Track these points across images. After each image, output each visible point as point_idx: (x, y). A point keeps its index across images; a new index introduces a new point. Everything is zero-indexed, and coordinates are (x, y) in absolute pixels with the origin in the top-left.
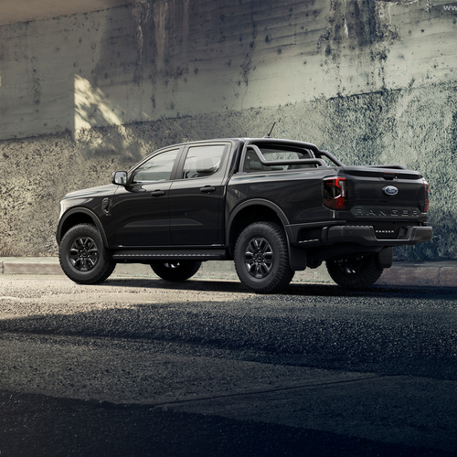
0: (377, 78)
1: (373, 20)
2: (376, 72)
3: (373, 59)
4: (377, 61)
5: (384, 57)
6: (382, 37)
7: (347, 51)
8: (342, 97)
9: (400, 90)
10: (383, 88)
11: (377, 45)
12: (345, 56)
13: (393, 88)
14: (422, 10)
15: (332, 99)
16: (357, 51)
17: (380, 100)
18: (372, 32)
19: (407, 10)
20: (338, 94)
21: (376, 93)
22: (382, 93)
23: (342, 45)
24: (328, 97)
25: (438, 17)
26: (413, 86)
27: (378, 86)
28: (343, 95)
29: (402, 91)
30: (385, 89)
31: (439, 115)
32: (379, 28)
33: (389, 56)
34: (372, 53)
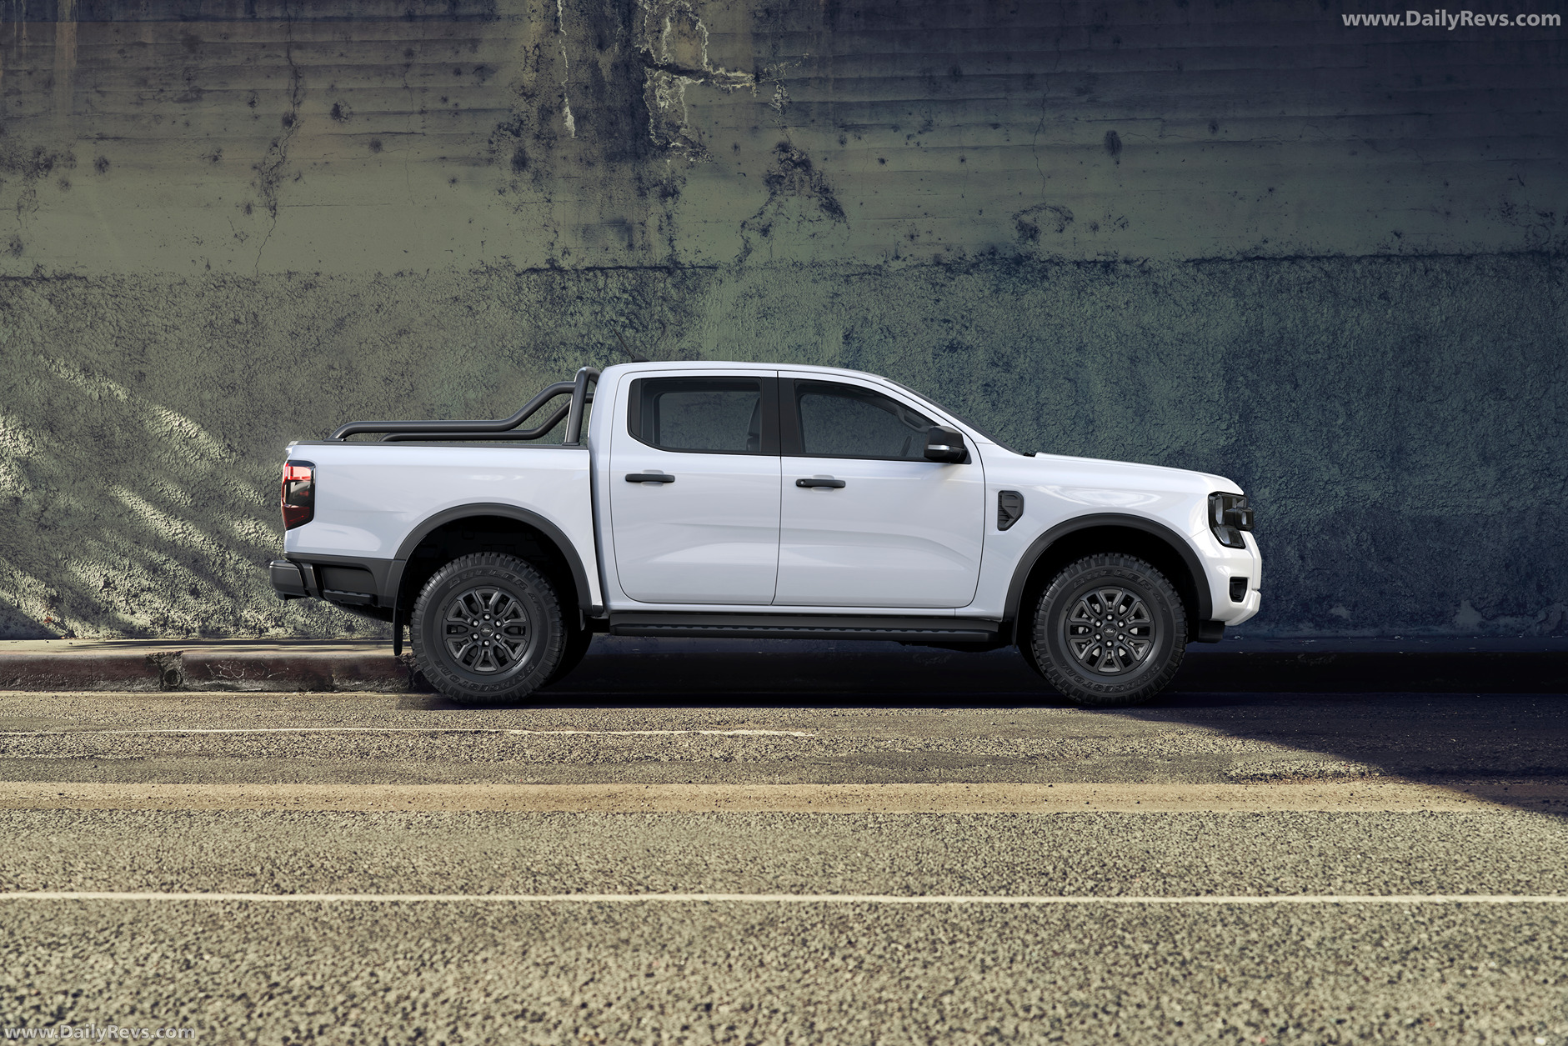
0: (654, 237)
1: (637, 109)
2: (653, 222)
3: (642, 193)
4: (652, 198)
5: (669, 192)
6: (665, 148)
7: (573, 169)
8: (561, 270)
9: (714, 268)
10: (670, 258)
11: (653, 165)
12: (567, 177)
13: (698, 261)
14: (765, 105)
15: (533, 270)
16: (599, 171)
17: (664, 285)
18: (640, 132)
19: (727, 100)
20: (551, 262)
21: (655, 268)
22: (670, 272)
23: (559, 153)
24: (521, 266)
25: (804, 125)
26: (748, 263)
27: (660, 253)
28: (565, 263)
29: (720, 271)
30: (677, 265)
31: (811, 331)
32: (656, 127)
33: (686, 192)
34: (640, 179)
